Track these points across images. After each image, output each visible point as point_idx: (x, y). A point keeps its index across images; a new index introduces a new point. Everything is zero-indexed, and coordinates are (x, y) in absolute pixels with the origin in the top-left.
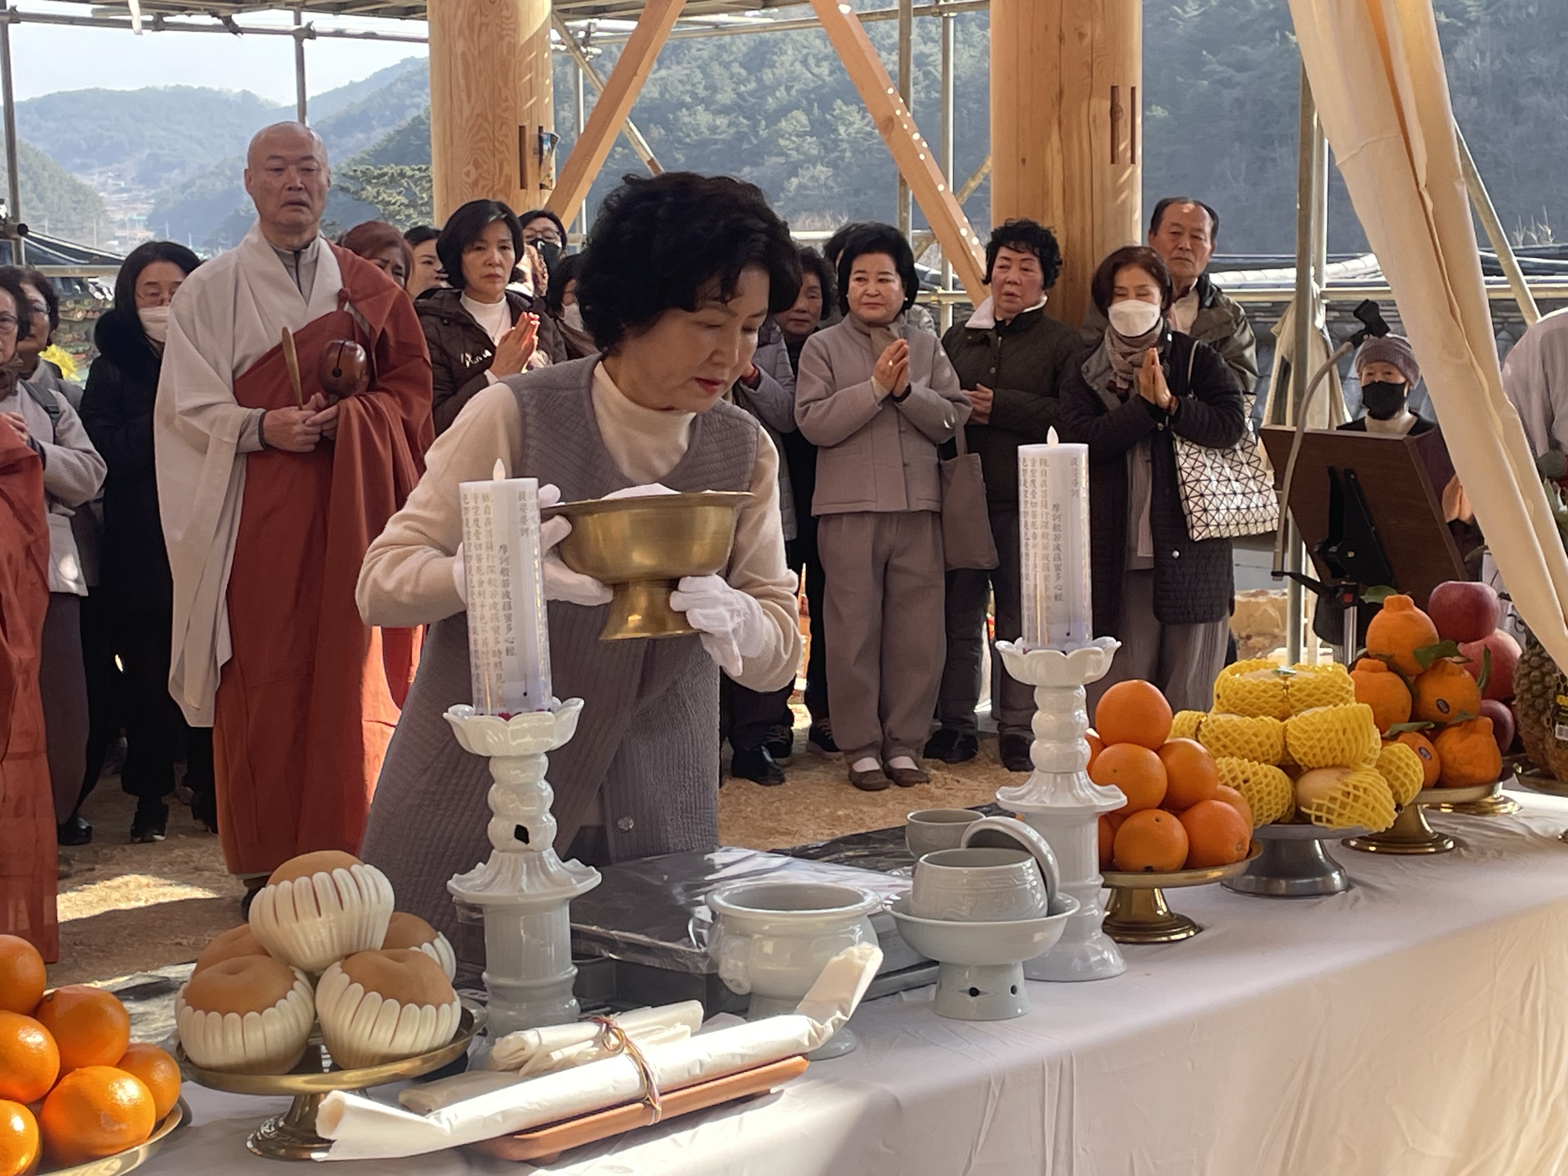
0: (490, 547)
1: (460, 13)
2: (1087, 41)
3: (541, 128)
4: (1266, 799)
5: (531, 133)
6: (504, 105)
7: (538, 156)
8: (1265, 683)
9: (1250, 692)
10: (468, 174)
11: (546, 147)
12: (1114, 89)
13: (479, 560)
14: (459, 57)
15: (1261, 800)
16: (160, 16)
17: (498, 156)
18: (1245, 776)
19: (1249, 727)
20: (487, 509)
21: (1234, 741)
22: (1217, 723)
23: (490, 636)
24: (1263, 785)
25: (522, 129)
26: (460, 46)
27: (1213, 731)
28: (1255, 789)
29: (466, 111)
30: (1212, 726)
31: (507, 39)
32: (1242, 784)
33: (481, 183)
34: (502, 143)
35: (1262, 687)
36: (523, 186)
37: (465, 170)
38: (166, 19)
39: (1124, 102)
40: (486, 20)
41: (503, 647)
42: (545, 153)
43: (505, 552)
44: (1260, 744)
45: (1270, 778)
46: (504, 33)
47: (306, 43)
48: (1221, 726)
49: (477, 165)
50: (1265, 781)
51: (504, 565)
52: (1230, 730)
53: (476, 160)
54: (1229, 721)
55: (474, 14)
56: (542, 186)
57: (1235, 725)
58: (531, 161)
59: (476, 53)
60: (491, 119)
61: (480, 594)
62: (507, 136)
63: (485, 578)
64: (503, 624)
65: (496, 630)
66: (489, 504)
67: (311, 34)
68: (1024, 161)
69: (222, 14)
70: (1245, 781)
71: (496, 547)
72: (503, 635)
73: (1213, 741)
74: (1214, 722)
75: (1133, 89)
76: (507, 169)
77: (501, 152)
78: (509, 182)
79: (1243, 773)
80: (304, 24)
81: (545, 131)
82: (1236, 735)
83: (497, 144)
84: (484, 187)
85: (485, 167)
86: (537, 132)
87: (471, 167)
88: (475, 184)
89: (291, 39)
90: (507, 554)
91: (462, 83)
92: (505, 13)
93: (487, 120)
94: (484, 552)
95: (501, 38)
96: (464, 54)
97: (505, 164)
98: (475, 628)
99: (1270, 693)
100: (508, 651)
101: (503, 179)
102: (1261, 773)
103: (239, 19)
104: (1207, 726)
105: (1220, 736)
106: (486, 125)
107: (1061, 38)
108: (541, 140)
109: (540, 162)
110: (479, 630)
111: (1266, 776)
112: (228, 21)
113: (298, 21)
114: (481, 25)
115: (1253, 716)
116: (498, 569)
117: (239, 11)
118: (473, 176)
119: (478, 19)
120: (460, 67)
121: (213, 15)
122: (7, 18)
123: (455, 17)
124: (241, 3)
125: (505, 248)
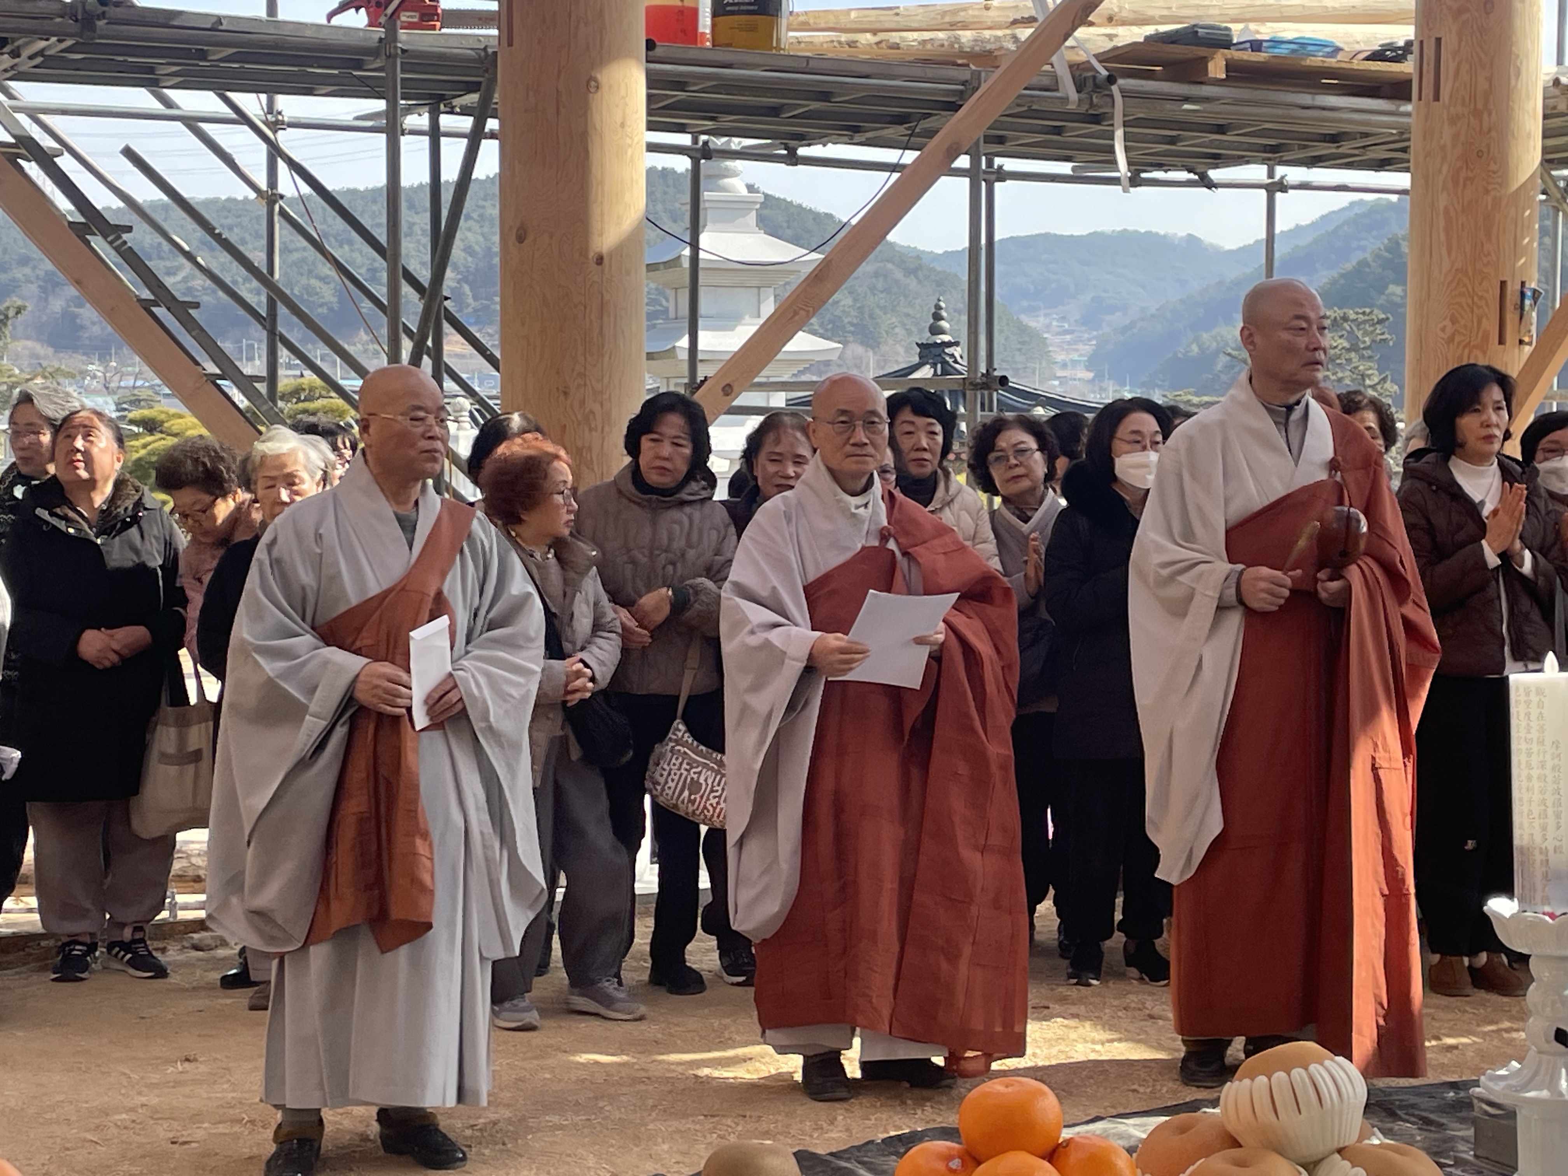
0: (1541, 742)
1: (1445, 169)
3: (1523, 284)
5: (1513, 288)
6: (1485, 260)
7: (1518, 312)
10: (1443, 329)
11: (1527, 302)
13: (1529, 754)
14: (1441, 212)
16: (1139, 173)
17: (1477, 311)
20: (1540, 705)
23: (1538, 832)
25: (1503, 284)
26: (1443, 201)
29: (1446, 266)
31: (1493, 193)
33: (1457, 339)
34: (1481, 298)
36: (1501, 342)
37: (1441, 325)
38: (1144, 175)
40: (1470, 174)
41: (1550, 844)
42: (1527, 308)
43: (1557, 747)
46: (1490, 188)
47: (1279, 195)
49: (1454, 321)
51: (1556, 761)
53: (1453, 315)
55: (1460, 169)
56: (1521, 342)
58: (1511, 317)
59: (1459, 208)
60: (1470, 274)
61: (1528, 789)
62: (1487, 291)
64: (1551, 821)
65: (1544, 828)
66: (1543, 698)
67: (1282, 187)
69: (1199, 171)
71: (1548, 742)
72: (1552, 834)
76: (1485, 324)
77: (1479, 307)
78: (1486, 336)
80: (1277, 177)
81: (1527, 285)
83: (1476, 299)
84: (1459, 343)
85: (1463, 322)
86: (1519, 287)
87: (1447, 323)
88: (1451, 340)
89: (1263, 192)
91: (1443, 237)
92: (1493, 167)
93: (1466, 274)
94: (1535, 748)
95: (1487, 192)
96: (1446, 210)
97: (1484, 320)
98: (1521, 824)
100: (1555, 851)
101: (1480, 334)
103: (1214, 174)
106: (1465, 280)
108: (1523, 295)
109: (1521, 318)
110: (1526, 825)
112: (1203, 176)
113: (1271, 174)
114: (1467, 179)
116: (1549, 765)
117: (1216, 167)
118: (1449, 331)
119: (1463, 174)
120: (1442, 223)
121: (1190, 171)
122: (993, 177)
123: (1440, 171)
124: (1218, 160)
125: (1500, 408)
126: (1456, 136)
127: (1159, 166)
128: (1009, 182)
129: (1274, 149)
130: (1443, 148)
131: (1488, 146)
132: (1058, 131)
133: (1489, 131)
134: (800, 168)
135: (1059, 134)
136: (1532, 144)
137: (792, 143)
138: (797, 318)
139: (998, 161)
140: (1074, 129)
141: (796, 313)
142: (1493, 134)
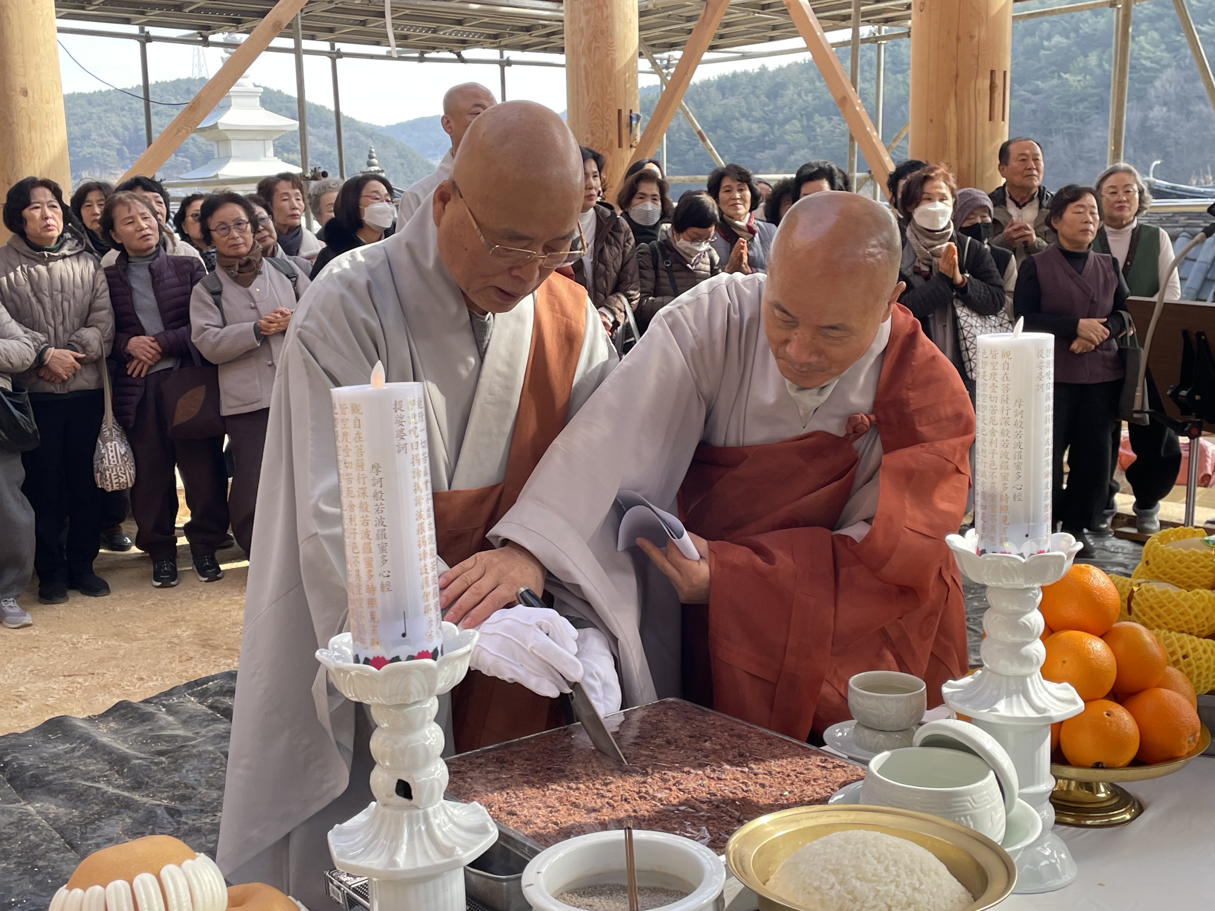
0: (361, 466)
1: (583, 41)
2: (976, 39)
3: (631, 111)
4: (1204, 674)
5: (625, 114)
6: (609, 97)
7: (629, 128)
8: (1195, 553)
9: (1180, 562)
10: (587, 139)
11: (634, 122)
12: (992, 72)
14: (582, 67)
15: (1200, 674)
16: (422, 53)
17: (605, 128)
18: (1184, 652)
19: (1185, 600)
21: (1169, 612)
22: (1151, 593)
23: (363, 568)
24: (1203, 661)
25: (620, 111)
26: (583, 62)
27: (1147, 600)
28: (1194, 665)
29: (586, 102)
30: (1147, 595)
31: (611, 56)
32: (1181, 659)
34: (607, 120)
35: (1193, 558)
36: (620, 146)
37: (585, 137)
38: (426, 55)
39: (999, 81)
40: (597, 45)
41: (377, 581)
42: (634, 126)
43: (378, 471)
44: (1196, 617)
45: (1209, 653)
46: (609, 53)
47: (507, 69)
48: (1156, 597)
49: (593, 134)
50: (1204, 657)
51: (378, 488)
52: (1165, 602)
53: (592, 130)
54: (1164, 593)
55: (592, 41)
56: (631, 146)
57: (1171, 596)
58: (625, 131)
59: (592, 65)
60: (601, 105)
62: (611, 116)
63: (356, 501)
64: (376, 555)
65: (370, 562)
66: (360, 417)
67: (509, 63)
68: (931, 121)
69: (456, 51)
70: (1184, 657)
71: (368, 466)
72: (376, 569)
73: (1148, 610)
74: (1148, 591)
75: (1005, 72)
76: (610, 136)
77: (607, 126)
78: (611, 143)
79: (1182, 647)
80: (505, 58)
81: (634, 112)
82: (1171, 606)
83: (605, 121)
85: (598, 135)
86: (628, 113)
87: (589, 136)
89: (497, 67)
90: (380, 475)
91: (584, 84)
92: (610, 40)
93: (598, 106)
94: (354, 472)
95: (608, 55)
96: (585, 66)
97: (610, 133)
99: (1202, 564)
100: (382, 586)
101: (608, 142)
102: (1201, 650)
103: (466, 54)
104: (1141, 595)
105: (1155, 606)
106: (598, 109)
107: (958, 39)
108: (631, 118)
109: (631, 132)
111: (1205, 652)
112: (459, 55)
113: (502, 56)
114: (596, 48)
115: (1190, 588)
116: (370, 491)
117: (465, 48)
118: (590, 140)
119: (593, 45)
120: (583, 74)
121: (451, 51)
122: (335, 55)
123: (580, 44)
124: (465, 43)
125: (595, 176)
126: (588, 22)
127: (434, 49)
128: (344, 59)
129: (496, 37)
130: (581, 29)
131: (607, 27)
132: (364, 23)
133: (607, 17)
134: (211, 48)
135: (364, 25)
136: (632, 26)
137: (204, 32)
138: (180, 134)
139: (338, 45)
140: (373, 22)
141: (179, 131)
142: (610, 20)
